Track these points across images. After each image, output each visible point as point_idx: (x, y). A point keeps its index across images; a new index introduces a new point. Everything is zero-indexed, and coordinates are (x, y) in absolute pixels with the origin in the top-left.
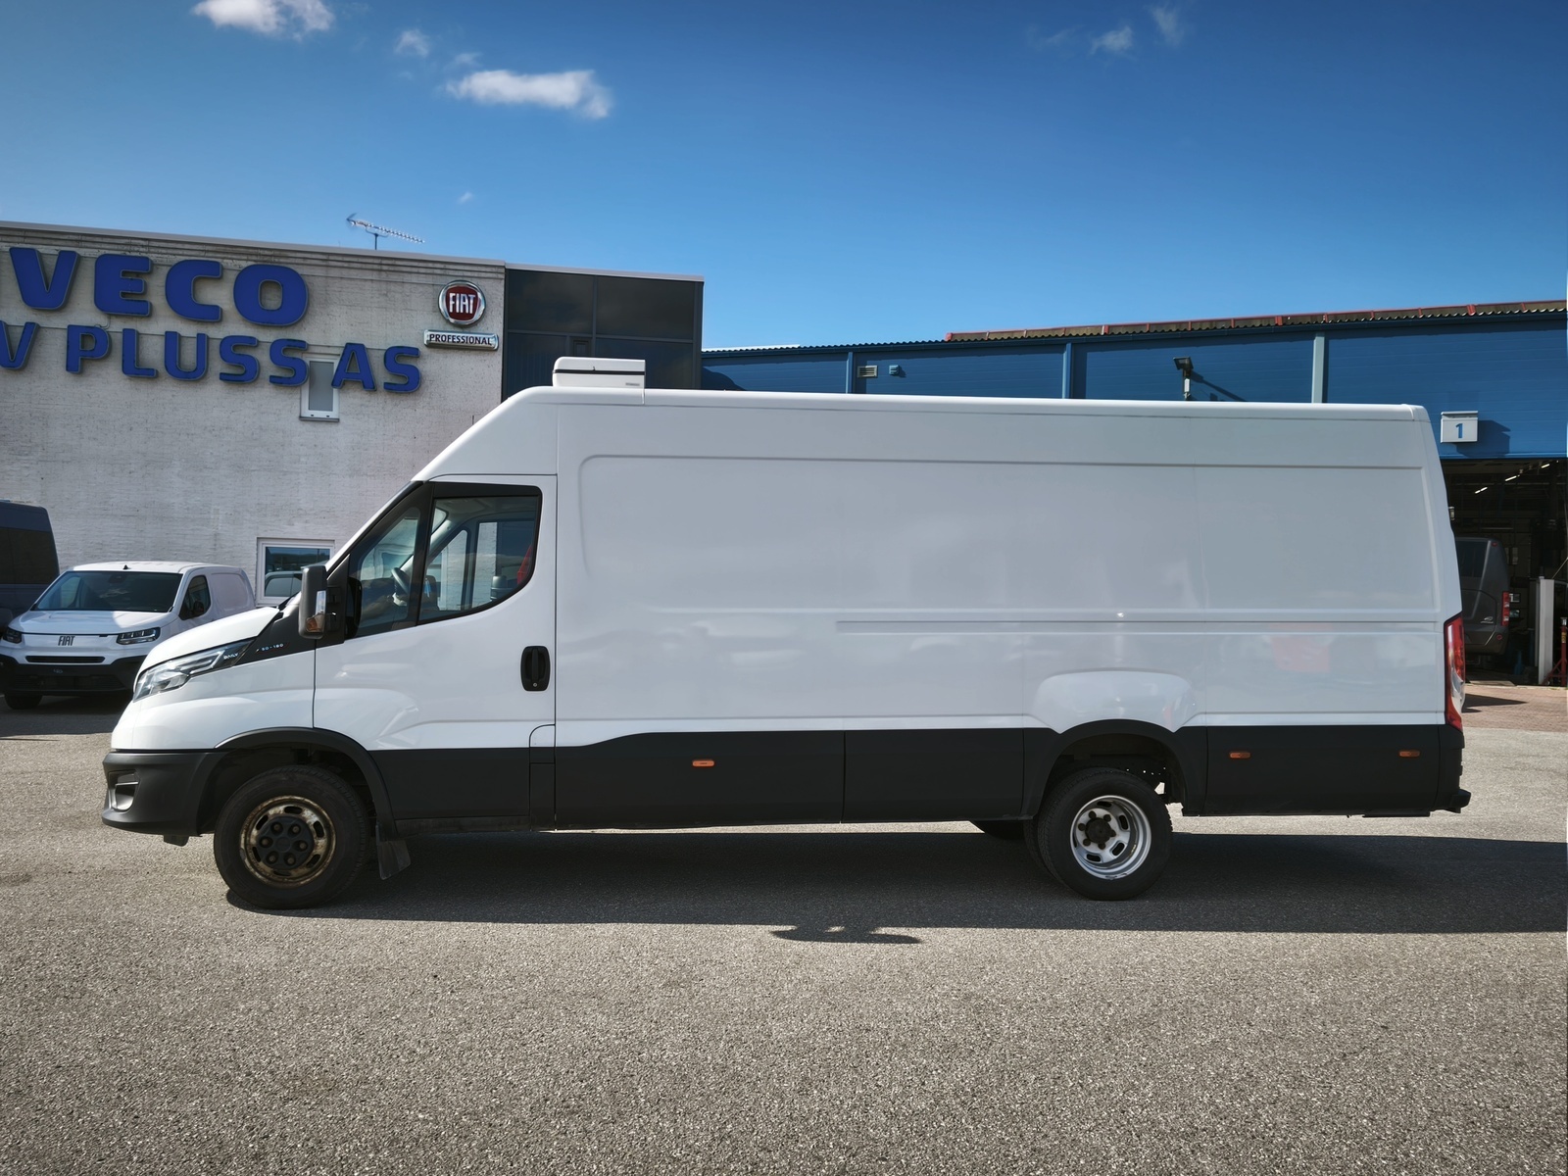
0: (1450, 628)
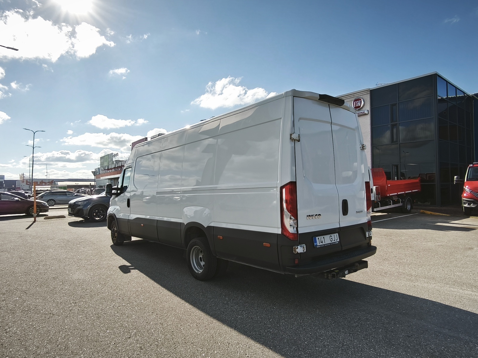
0: (284, 190)
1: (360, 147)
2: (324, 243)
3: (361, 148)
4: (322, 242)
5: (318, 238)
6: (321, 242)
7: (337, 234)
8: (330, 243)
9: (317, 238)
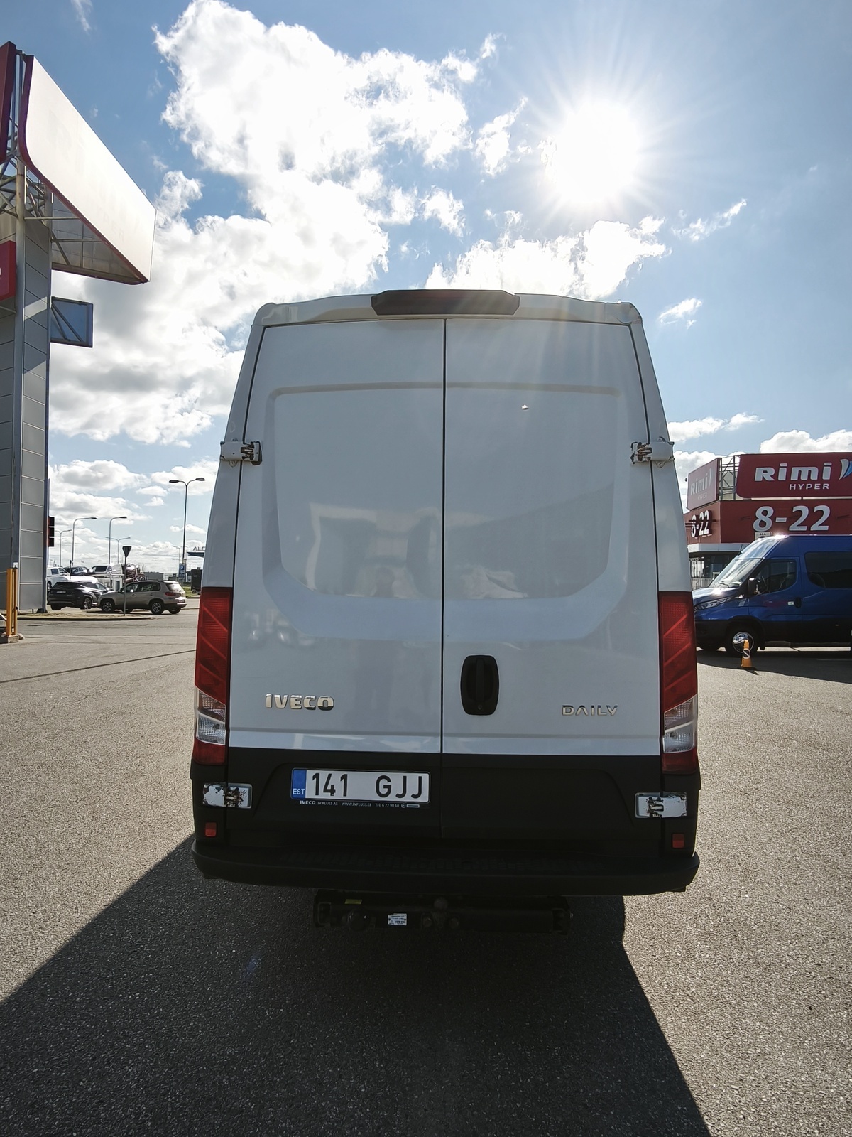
1: (633, 456)
2: (339, 795)
3: (636, 458)
4: (332, 791)
5: (317, 776)
6: (326, 790)
7: (426, 777)
8: (373, 803)
9: (310, 774)
